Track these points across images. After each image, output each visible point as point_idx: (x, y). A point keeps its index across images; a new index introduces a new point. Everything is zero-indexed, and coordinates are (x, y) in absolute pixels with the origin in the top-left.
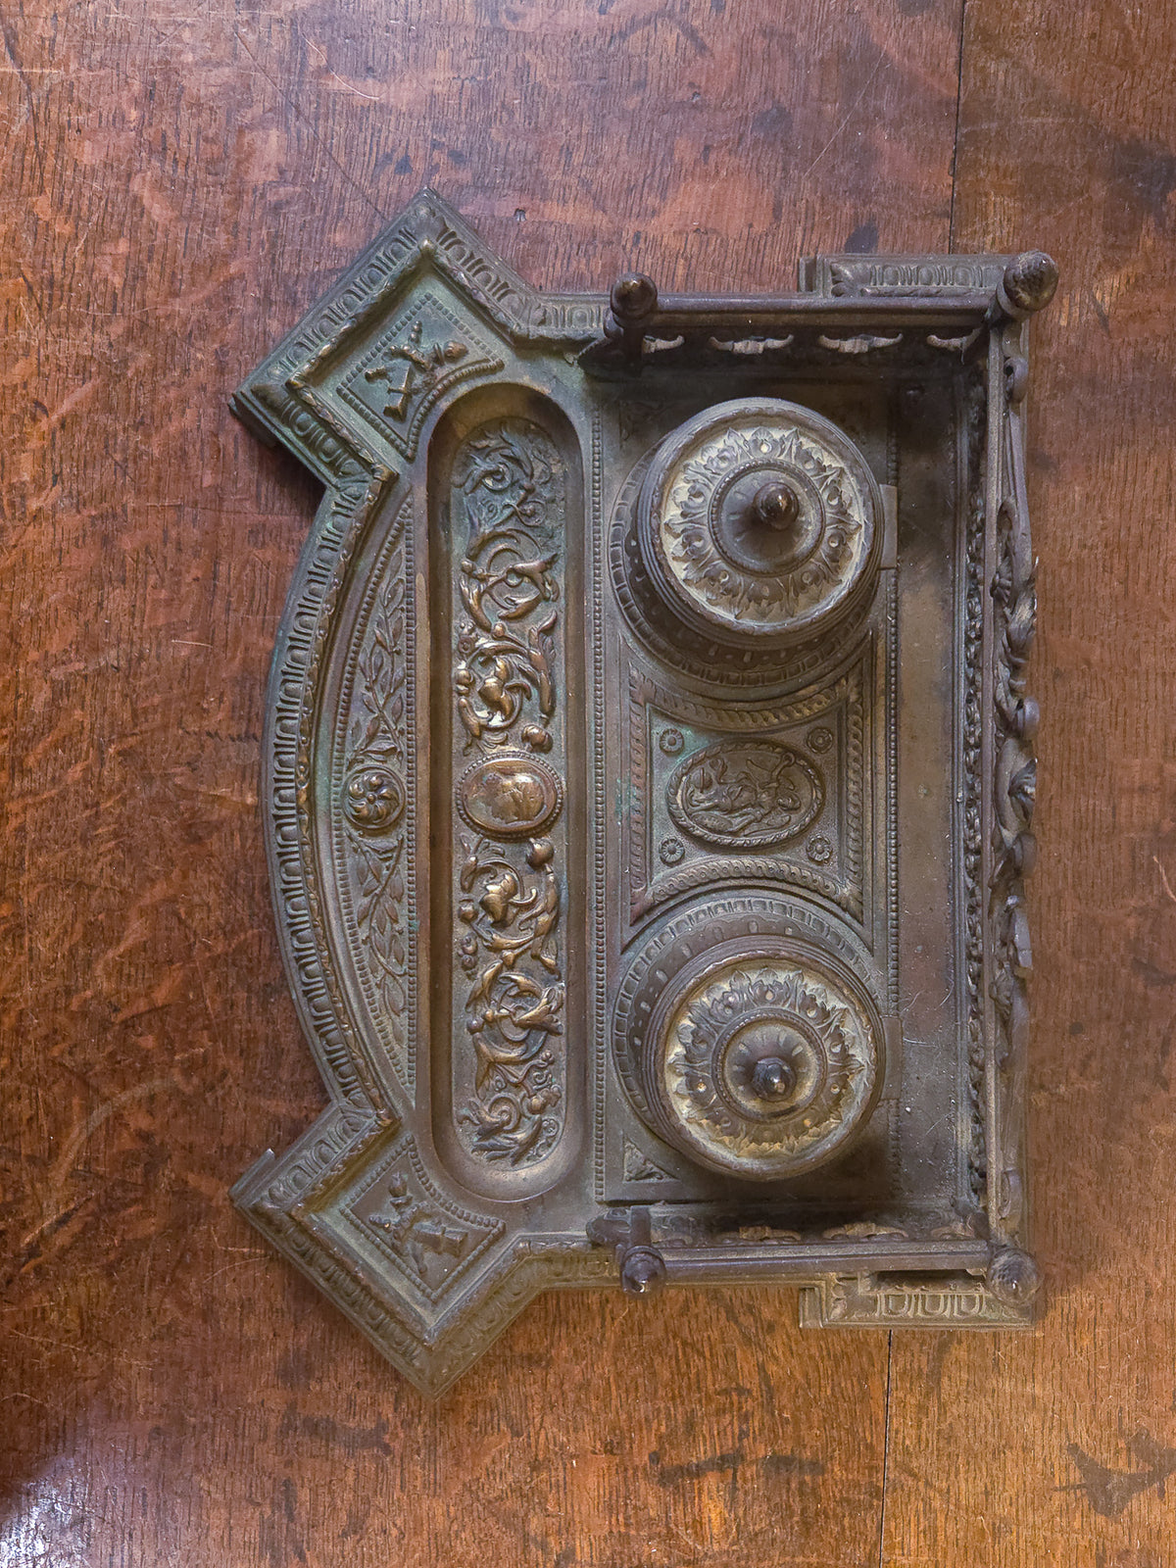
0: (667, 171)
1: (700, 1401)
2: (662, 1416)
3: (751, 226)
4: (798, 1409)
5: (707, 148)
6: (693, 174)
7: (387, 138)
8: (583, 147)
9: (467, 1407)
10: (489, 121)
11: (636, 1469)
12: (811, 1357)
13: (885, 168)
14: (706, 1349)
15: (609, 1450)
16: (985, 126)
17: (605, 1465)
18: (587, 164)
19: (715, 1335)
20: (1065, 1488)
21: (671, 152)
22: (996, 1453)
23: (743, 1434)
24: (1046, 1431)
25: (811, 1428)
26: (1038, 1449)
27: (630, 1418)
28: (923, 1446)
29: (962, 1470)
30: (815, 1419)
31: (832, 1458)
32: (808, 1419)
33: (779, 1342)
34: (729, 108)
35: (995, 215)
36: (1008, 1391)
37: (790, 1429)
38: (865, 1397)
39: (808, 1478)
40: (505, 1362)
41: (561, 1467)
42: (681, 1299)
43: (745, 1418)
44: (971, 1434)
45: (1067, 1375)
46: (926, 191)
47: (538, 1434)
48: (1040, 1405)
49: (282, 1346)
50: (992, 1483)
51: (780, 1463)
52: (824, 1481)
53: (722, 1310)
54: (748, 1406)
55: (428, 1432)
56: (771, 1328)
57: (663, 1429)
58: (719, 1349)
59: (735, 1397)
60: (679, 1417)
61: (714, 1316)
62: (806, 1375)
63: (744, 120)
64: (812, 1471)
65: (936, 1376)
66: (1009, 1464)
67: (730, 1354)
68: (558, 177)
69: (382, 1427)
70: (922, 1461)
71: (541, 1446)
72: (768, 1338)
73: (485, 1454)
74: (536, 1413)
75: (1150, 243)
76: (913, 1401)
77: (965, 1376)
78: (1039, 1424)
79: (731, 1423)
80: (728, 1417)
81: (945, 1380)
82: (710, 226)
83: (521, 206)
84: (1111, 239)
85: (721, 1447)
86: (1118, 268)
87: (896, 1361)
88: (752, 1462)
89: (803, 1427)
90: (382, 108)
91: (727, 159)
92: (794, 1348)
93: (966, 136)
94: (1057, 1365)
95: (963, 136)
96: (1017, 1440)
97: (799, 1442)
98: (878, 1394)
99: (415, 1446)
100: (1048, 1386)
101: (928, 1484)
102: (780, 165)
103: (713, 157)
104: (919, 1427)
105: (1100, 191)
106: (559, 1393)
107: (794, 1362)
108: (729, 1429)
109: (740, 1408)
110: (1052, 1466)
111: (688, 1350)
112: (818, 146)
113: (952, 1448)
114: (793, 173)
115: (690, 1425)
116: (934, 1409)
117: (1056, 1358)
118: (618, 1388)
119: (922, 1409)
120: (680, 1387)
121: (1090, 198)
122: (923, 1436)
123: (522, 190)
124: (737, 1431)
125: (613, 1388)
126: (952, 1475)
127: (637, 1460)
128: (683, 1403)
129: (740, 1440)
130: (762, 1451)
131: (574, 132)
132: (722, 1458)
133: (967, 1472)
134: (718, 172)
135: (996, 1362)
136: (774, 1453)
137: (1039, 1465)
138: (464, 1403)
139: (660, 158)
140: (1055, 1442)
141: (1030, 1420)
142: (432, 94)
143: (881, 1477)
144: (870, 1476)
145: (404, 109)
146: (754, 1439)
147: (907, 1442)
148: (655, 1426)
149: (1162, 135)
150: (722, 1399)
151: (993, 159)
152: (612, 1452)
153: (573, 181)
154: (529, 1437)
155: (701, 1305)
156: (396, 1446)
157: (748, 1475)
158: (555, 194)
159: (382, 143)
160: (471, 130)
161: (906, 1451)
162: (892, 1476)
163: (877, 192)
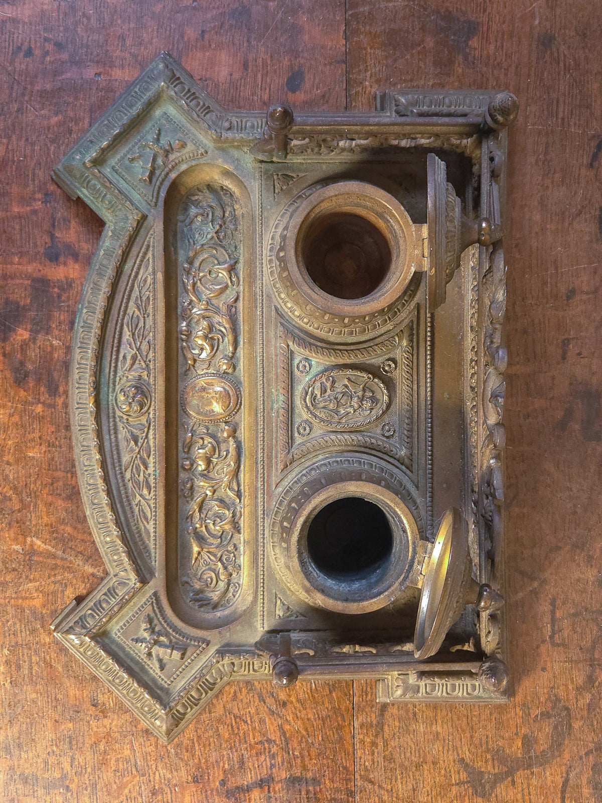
0: (181, 46)
1: (246, 748)
2: (225, 759)
3: (231, 75)
4: (302, 749)
5: (203, 32)
6: (196, 47)
7: (18, 37)
8: (131, 35)
9: (113, 762)
10: (76, 24)
11: (212, 790)
12: (308, 719)
13: (306, 37)
14: (248, 719)
15: (196, 780)
16: (361, 9)
17: (194, 789)
18: (134, 45)
19: (253, 711)
20: (458, 784)
21: (182, 36)
22: (418, 766)
23: (272, 766)
24: (445, 752)
25: (311, 759)
26: (441, 762)
27: (207, 761)
28: (376, 764)
29: (399, 777)
30: (313, 754)
31: (324, 776)
32: (309, 755)
33: (290, 712)
34: (214, 8)
35: (371, 60)
36: (422, 730)
37: (299, 761)
38: (341, 739)
39: (311, 788)
40: (133, 735)
41: (169, 792)
42: (232, 691)
43: (273, 757)
44: (403, 756)
45: (455, 719)
46: (331, 49)
47: (154, 774)
48: (441, 737)
49: (4, 734)
50: (417, 783)
51: (294, 781)
52: (321, 789)
53: (256, 696)
54: (274, 750)
55: (91, 778)
56: (284, 704)
57: (226, 766)
58: (256, 718)
59: (266, 745)
60: (235, 759)
61: (252, 700)
62: (306, 730)
63: (223, 14)
64: (313, 784)
65: (380, 726)
66: (426, 772)
67: (262, 721)
68: (118, 53)
69: (64, 777)
70: (376, 774)
71: (157, 781)
72: (283, 710)
73: (125, 788)
74: (153, 762)
75: (460, 70)
76: (368, 740)
77: (397, 724)
78: (441, 749)
79: (265, 760)
80: (263, 757)
81: (386, 728)
82: (208, 76)
83: (98, 71)
84: (438, 70)
85: (260, 774)
86: (443, 86)
87: (357, 718)
88: (278, 782)
89: (306, 759)
90: (14, 21)
91: (215, 37)
92: (299, 714)
93: (351, 15)
94: (450, 714)
95: (349, 16)
96: (429, 759)
97: (304, 767)
98: (348, 737)
99: (84, 786)
100: (445, 726)
101: (380, 787)
102: (245, 39)
103: (207, 36)
104: (373, 754)
105: (430, 43)
106: (165, 750)
107: (299, 722)
108: (264, 764)
109: (269, 752)
110: (450, 771)
111: (238, 720)
112: (267, 27)
113: (392, 765)
114: (254, 43)
115: (242, 763)
116: (381, 745)
117: (448, 709)
118: (199, 745)
119: (374, 744)
120: (235, 741)
121: (424, 47)
122: (376, 760)
123: (98, 62)
124: (269, 764)
125: (196, 745)
126: (394, 780)
127: (212, 785)
128: (236, 751)
129: (271, 769)
130: (284, 775)
131: (126, 27)
132: (261, 780)
133: (402, 778)
134: (210, 45)
135: (415, 714)
136: (291, 775)
137: (443, 772)
138: (111, 759)
139: (176, 38)
140: (451, 758)
141: (436, 746)
142: (42, 11)
143: (352, 784)
144: (347, 785)
145: (26, 20)
146: (279, 768)
147: (367, 764)
148: (221, 764)
149: (464, 8)
150: (259, 746)
151: (367, 28)
152: (198, 783)
153: (127, 55)
154: (149, 776)
155: (243, 694)
156: (73, 786)
157: (277, 789)
158: (117, 64)
159: (15, 40)
160: (66, 30)
161: (366, 769)
162: (359, 784)
163: (302, 51)
